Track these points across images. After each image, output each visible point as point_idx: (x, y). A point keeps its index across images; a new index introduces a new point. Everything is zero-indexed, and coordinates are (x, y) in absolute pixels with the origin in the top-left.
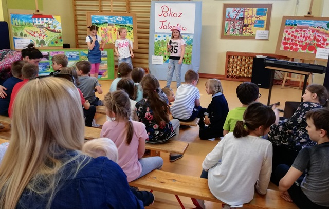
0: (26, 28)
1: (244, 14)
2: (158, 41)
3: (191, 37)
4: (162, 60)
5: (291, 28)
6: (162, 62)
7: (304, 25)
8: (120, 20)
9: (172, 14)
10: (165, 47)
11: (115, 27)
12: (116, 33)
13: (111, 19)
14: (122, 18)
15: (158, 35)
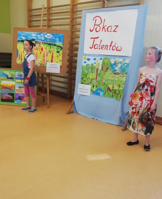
2: (87, 65)
3: (127, 61)
4: (90, 91)
6: (88, 93)
8: (49, 38)
9: (106, 28)
10: (94, 74)
11: (42, 46)
12: (43, 53)
13: (39, 36)
14: (51, 36)
15: (87, 57)
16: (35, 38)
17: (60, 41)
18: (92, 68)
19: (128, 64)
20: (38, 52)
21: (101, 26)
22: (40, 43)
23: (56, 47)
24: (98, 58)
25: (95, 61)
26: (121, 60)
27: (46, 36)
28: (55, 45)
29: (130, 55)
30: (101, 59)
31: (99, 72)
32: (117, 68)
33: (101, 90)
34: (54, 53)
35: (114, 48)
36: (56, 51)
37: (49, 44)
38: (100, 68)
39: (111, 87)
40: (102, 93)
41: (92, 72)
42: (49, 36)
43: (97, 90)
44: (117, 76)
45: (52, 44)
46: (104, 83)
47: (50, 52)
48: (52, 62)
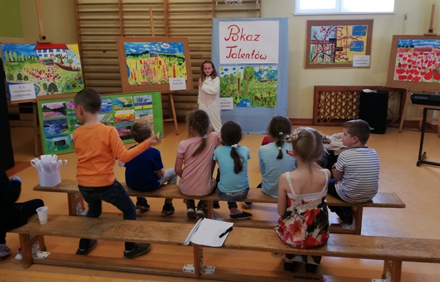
0: (27, 65)
1: (336, 35)
2: (225, 76)
3: (274, 68)
4: (232, 103)
5: (407, 51)
6: (231, 107)
7: (425, 47)
8: (166, 48)
9: (245, 37)
10: (235, 84)
11: (160, 59)
12: (161, 67)
13: (153, 46)
14: (169, 45)
15: (225, 68)
16: (149, 50)
17: (180, 51)
18: (232, 78)
19: (276, 72)
20: (156, 67)
21: (240, 35)
22: (156, 56)
23: (176, 59)
24: (237, 68)
25: (235, 71)
26: (267, 67)
27: (162, 46)
28: (175, 56)
29: (277, 62)
30: (242, 68)
31: (241, 82)
32: (262, 76)
33: (247, 101)
34: (175, 65)
35: (257, 56)
36: (177, 63)
37: (168, 56)
38: (242, 77)
39: (259, 95)
40: (248, 104)
41: (232, 83)
42: (166, 46)
43: (242, 102)
44: (265, 83)
45: (172, 56)
46: (250, 93)
47: (170, 65)
48: (175, 77)
